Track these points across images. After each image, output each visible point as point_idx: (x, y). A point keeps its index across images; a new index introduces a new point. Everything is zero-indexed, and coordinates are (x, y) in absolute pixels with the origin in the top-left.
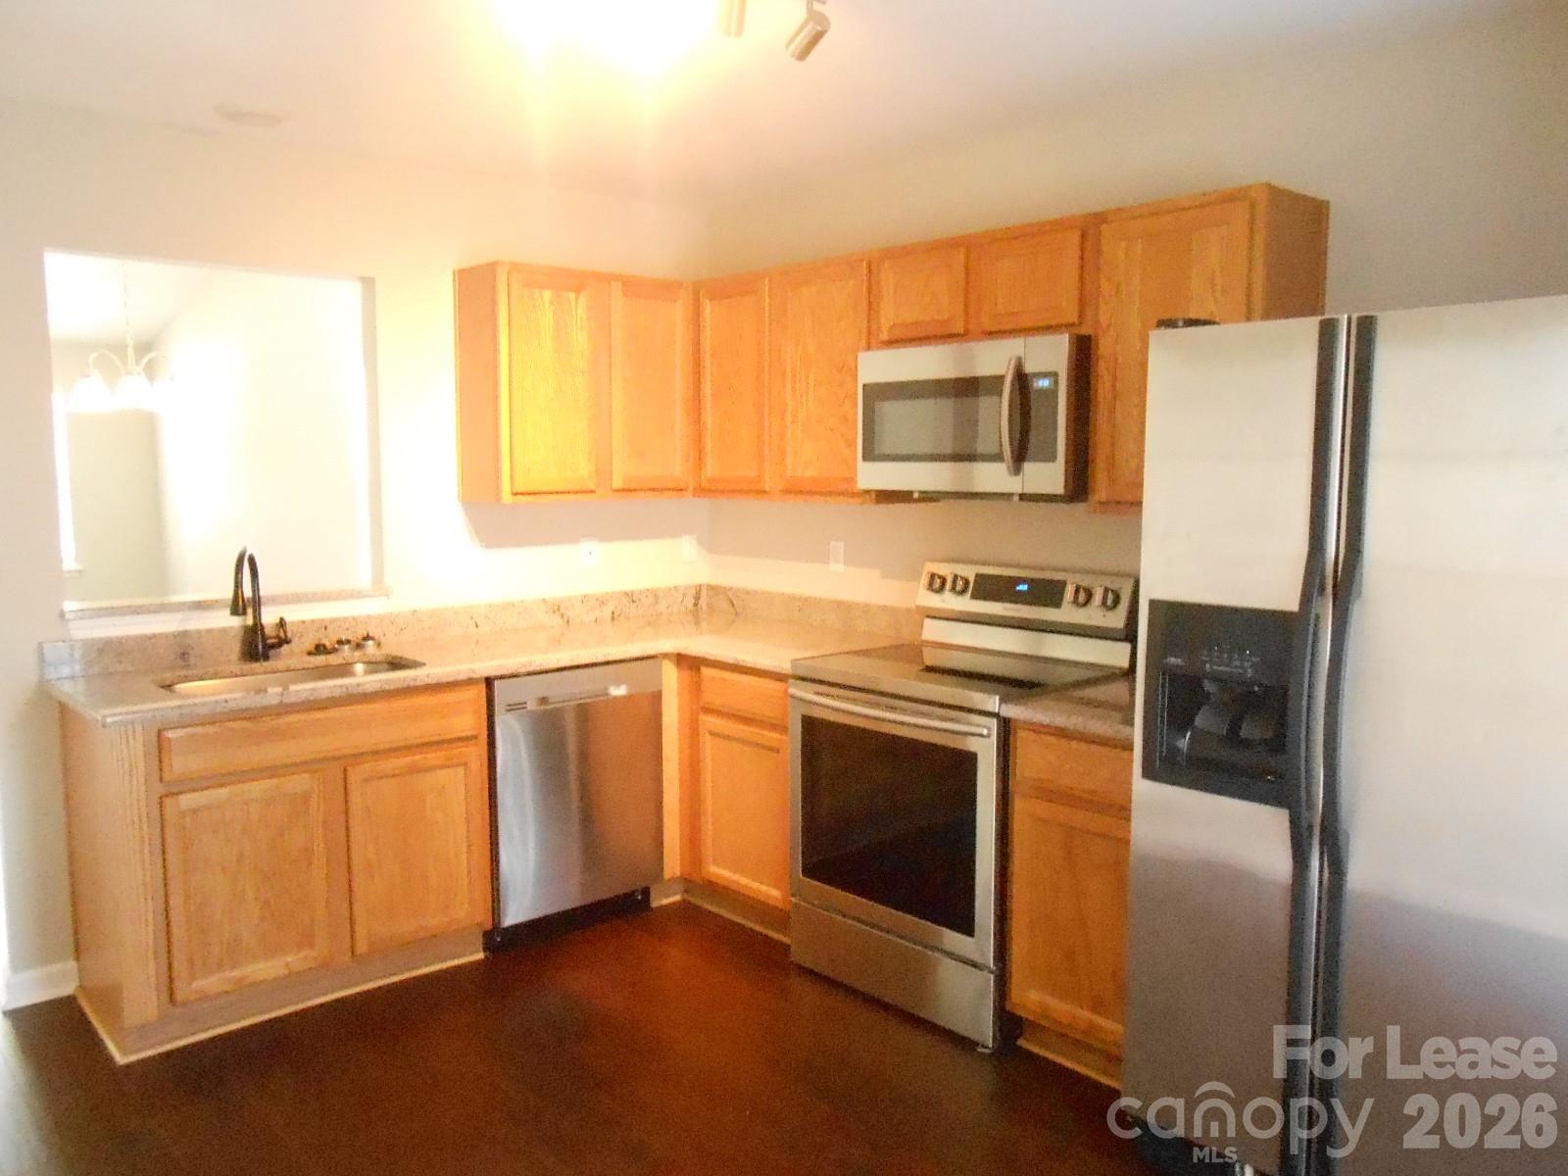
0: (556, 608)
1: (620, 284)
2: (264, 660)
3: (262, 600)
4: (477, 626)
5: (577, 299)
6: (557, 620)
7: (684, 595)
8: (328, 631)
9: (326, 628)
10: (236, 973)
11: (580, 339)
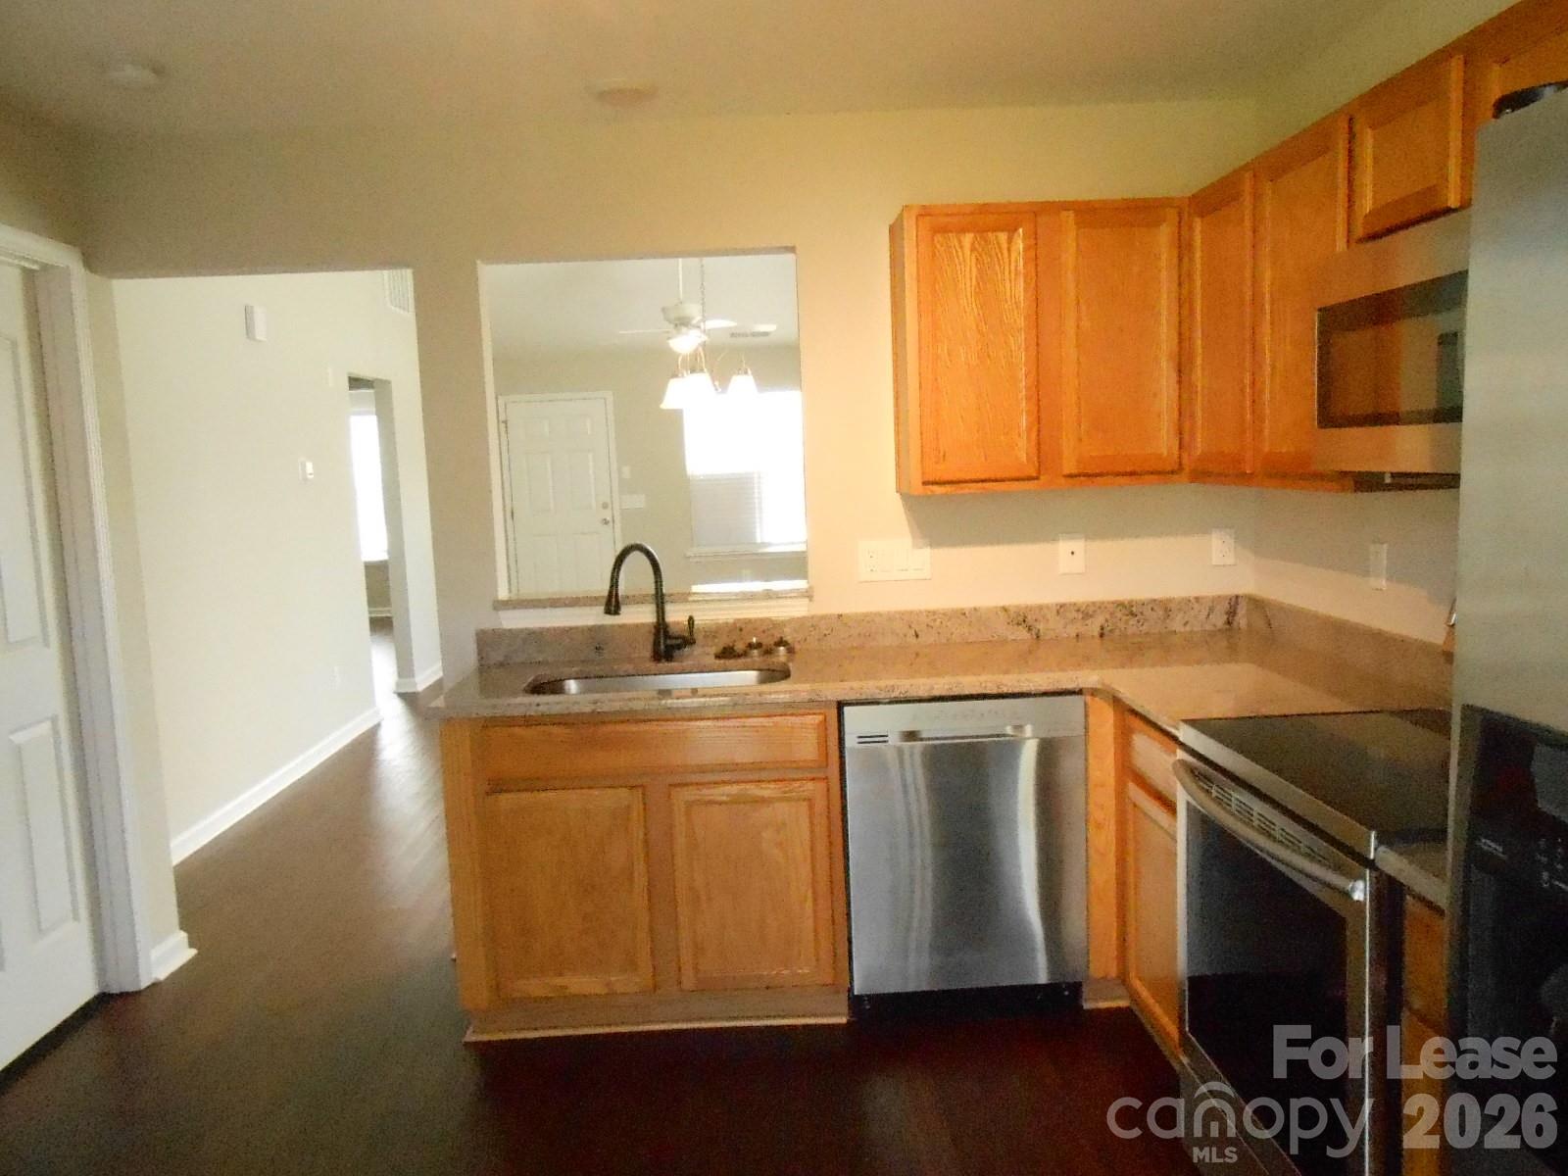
0: (1021, 619)
1: (1071, 214)
2: (667, 660)
3: (666, 598)
4: (917, 636)
5: (1010, 240)
6: (1022, 634)
7: (1211, 610)
8: (743, 633)
9: (741, 630)
10: (559, 981)
11: (1016, 290)
